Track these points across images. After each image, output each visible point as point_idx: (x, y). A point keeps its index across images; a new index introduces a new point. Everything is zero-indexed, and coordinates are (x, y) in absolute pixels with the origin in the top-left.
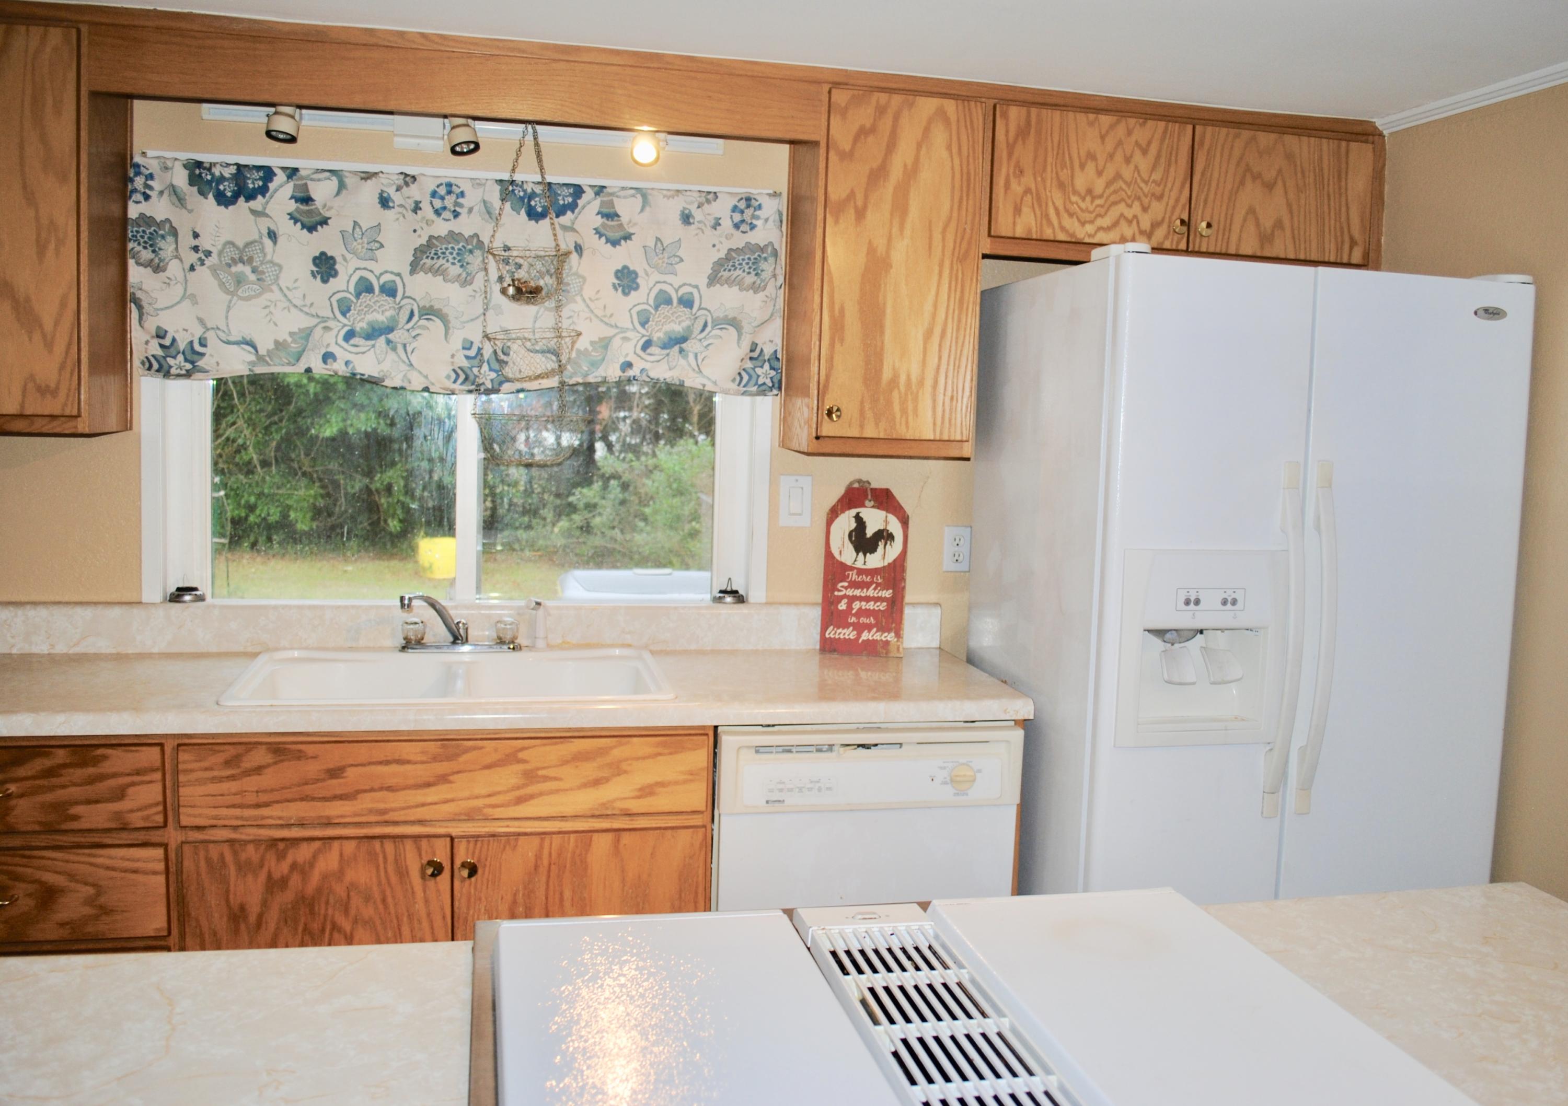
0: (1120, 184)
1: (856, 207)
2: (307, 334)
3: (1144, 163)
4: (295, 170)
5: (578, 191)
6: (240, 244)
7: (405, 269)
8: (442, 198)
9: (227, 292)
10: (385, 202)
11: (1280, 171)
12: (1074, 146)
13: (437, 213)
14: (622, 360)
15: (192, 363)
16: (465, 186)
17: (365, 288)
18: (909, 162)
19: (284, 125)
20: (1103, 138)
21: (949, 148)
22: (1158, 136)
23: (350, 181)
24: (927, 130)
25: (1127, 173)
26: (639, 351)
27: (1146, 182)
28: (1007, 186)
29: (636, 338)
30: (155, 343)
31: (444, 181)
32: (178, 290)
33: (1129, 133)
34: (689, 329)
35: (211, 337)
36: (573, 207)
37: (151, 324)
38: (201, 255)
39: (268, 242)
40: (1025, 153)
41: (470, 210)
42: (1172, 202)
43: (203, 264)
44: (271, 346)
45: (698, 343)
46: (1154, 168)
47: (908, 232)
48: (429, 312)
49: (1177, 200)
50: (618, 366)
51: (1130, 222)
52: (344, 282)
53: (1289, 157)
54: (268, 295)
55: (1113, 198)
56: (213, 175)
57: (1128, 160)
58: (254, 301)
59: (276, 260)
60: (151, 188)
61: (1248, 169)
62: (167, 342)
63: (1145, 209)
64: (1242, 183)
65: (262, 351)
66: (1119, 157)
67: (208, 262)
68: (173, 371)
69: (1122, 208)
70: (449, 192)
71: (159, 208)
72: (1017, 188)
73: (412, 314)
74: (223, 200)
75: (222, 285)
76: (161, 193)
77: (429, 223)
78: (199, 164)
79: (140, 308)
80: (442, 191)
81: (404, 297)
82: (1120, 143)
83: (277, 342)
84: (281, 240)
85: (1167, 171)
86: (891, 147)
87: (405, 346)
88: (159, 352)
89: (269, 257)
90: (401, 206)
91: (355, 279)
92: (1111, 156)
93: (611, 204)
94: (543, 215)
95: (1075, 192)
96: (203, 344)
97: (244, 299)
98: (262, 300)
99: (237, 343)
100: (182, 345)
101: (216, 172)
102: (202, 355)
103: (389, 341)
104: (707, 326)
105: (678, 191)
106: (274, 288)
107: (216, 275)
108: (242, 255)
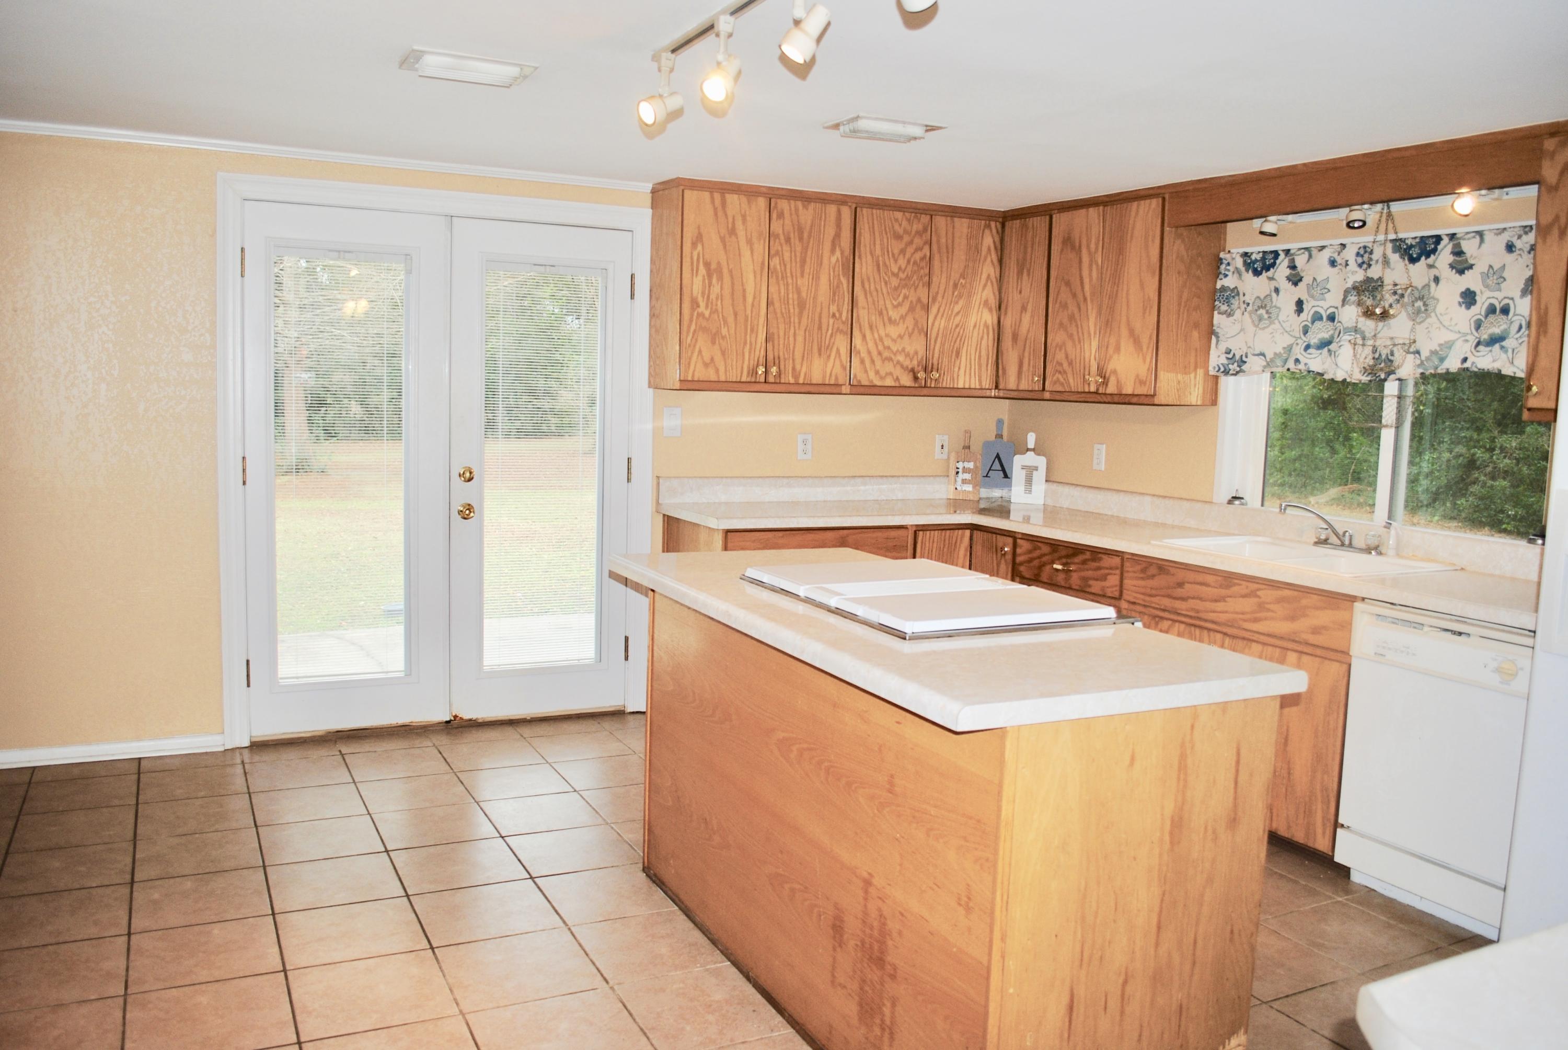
2: (1290, 348)
4: (1289, 250)
5: (1438, 239)
6: (1262, 297)
7: (1339, 304)
8: (1362, 256)
9: (1255, 325)
10: (1333, 263)
13: (1359, 266)
14: (1461, 357)
15: (1240, 367)
16: (1373, 246)
17: (1317, 317)
19: (1268, 227)
26: (1473, 350)
29: (1472, 340)
30: (1223, 357)
31: (1361, 245)
32: (1239, 326)
34: (1505, 331)
35: (1249, 352)
36: (1434, 251)
37: (1223, 347)
38: (1246, 305)
39: (1274, 295)
41: (1377, 261)
43: (1246, 310)
44: (1273, 356)
45: (1515, 341)
48: (1352, 330)
50: (1458, 361)
52: (1306, 315)
54: (1273, 326)
56: (1251, 259)
58: (1266, 330)
59: (1278, 305)
60: (1229, 270)
62: (1230, 356)
65: (1268, 359)
67: (1249, 309)
68: (1231, 372)
70: (1366, 252)
71: (1229, 282)
73: (1340, 332)
74: (1257, 273)
75: (1253, 321)
76: (1231, 272)
77: (1354, 273)
79: (1217, 337)
80: (1362, 252)
81: (1339, 322)
83: (1275, 354)
84: (1281, 293)
87: (1336, 352)
88: (1226, 362)
89: (1274, 304)
90: (1340, 264)
91: (1312, 312)
93: (1459, 245)
94: (1418, 259)
96: (1246, 357)
97: (1260, 329)
98: (1270, 330)
99: (1258, 355)
100: (1237, 357)
101: (1253, 257)
102: (1245, 362)
103: (1329, 350)
104: (1520, 327)
105: (1505, 229)
106: (1276, 321)
107: (1251, 317)
108: (1263, 304)
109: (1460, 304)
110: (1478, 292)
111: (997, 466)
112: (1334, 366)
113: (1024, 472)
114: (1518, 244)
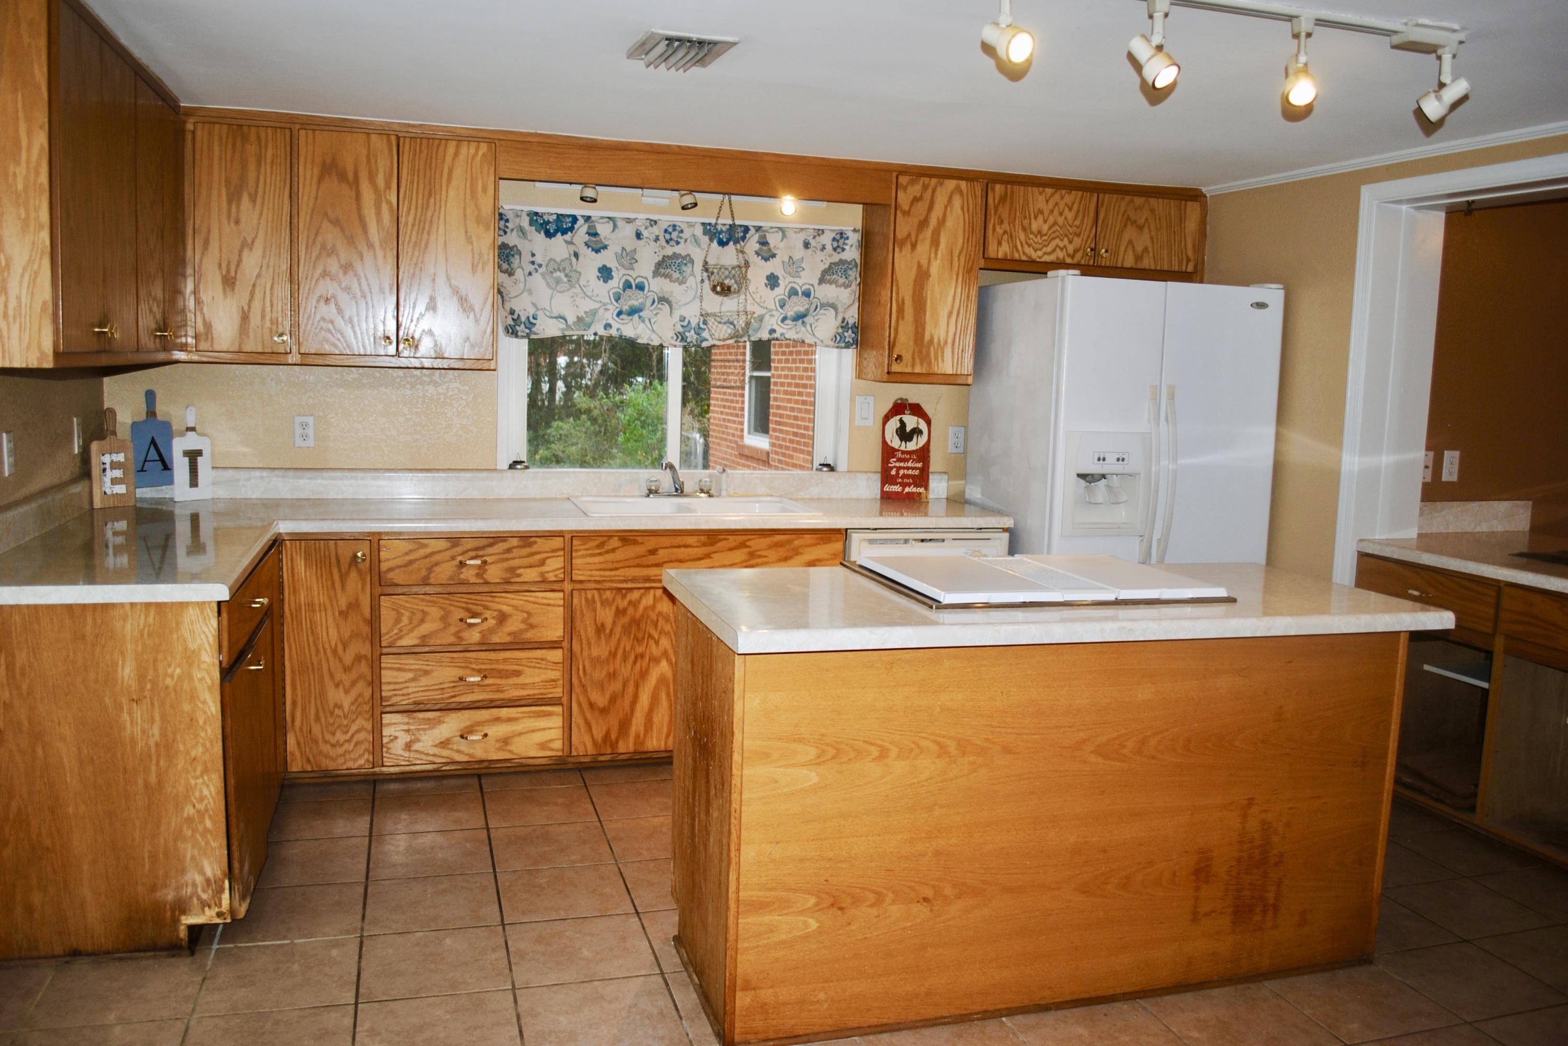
0: (1057, 228)
1: (911, 243)
2: (594, 313)
3: (1070, 215)
4: (589, 217)
5: (747, 229)
6: (558, 260)
7: (650, 275)
8: (670, 233)
9: (550, 287)
10: (639, 236)
11: (1147, 220)
12: (1031, 206)
13: (667, 242)
14: (769, 328)
15: (530, 329)
16: (684, 226)
17: (628, 286)
18: (941, 217)
19: (589, 193)
20: (1047, 201)
21: (962, 208)
22: (1078, 200)
23: (620, 224)
24: (950, 198)
25: (1061, 221)
26: (779, 322)
27: (1071, 226)
28: (994, 230)
29: (778, 315)
30: (510, 317)
31: (674, 224)
32: (522, 286)
33: (1062, 198)
34: (808, 310)
35: (540, 314)
36: (743, 238)
37: (508, 305)
38: (536, 266)
39: (574, 259)
40: (1004, 211)
41: (686, 240)
42: (1085, 238)
43: (537, 271)
44: (575, 320)
45: (812, 318)
46: (1075, 219)
47: (939, 256)
48: (663, 300)
49: (1088, 237)
50: (767, 332)
51: (1062, 249)
52: (616, 282)
53: (1153, 210)
54: (573, 290)
55: (1053, 236)
56: (543, 220)
57: (1061, 214)
58: (566, 293)
59: (578, 270)
60: (507, 227)
61: (1128, 218)
62: (515, 317)
63: (1070, 242)
64: (1125, 226)
65: (570, 322)
66: (1056, 212)
67: (540, 270)
68: (519, 334)
69: (1057, 241)
70: (674, 230)
71: (512, 239)
72: (999, 231)
73: (654, 302)
74: (549, 235)
75: (548, 284)
76: (512, 230)
77: (663, 248)
78: (536, 214)
79: (502, 297)
80: (671, 229)
81: (649, 291)
82: (1057, 204)
83: (578, 317)
84: (580, 258)
85: (1083, 220)
86: (931, 208)
87: (650, 320)
88: (512, 323)
89: (574, 268)
90: (648, 238)
91: (622, 280)
92: (1052, 211)
93: (765, 236)
94: (727, 243)
95: (1032, 233)
96: (534, 318)
97: (560, 292)
98: (570, 293)
99: (556, 318)
100: (523, 319)
101: (545, 218)
102: (534, 324)
103: (641, 318)
104: (818, 308)
105: (807, 229)
106: (577, 286)
107: (544, 278)
108: (557, 267)
109: (766, 285)
110: (781, 277)
111: (153, 454)
112: (649, 332)
113: (187, 459)
114: (813, 243)
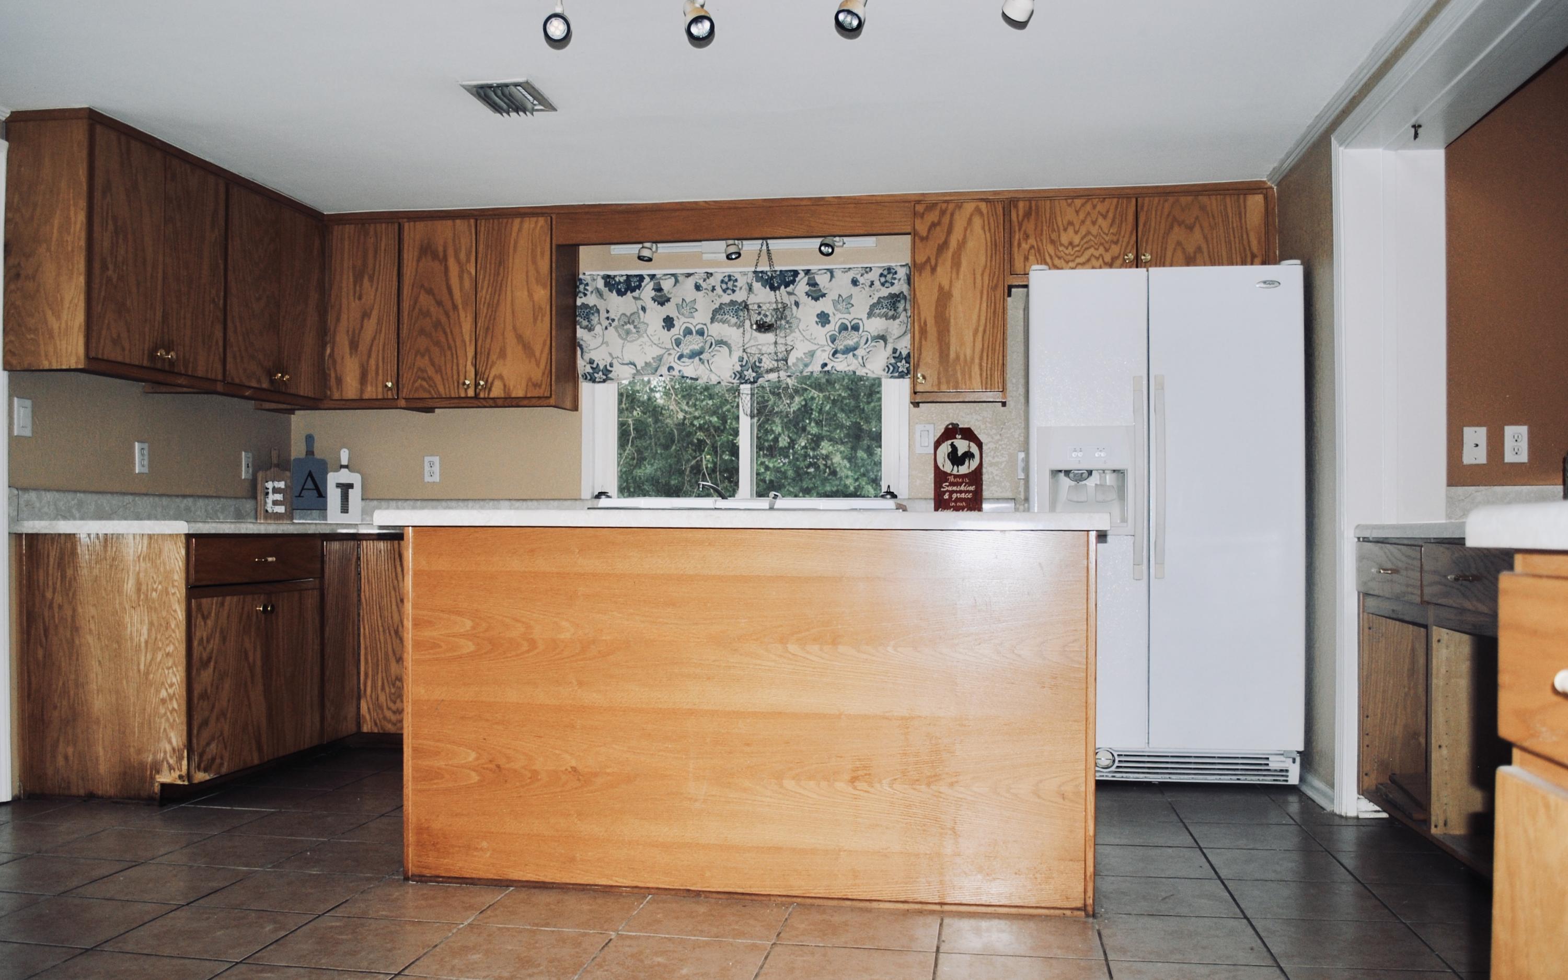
0: (1090, 237)
1: (931, 266)
2: (659, 358)
3: (1104, 224)
4: (655, 275)
5: (796, 273)
6: (628, 314)
7: (708, 321)
8: (726, 283)
9: (623, 339)
10: (698, 287)
11: (1197, 218)
12: (1059, 219)
13: (724, 291)
14: (822, 363)
15: (607, 375)
16: (737, 276)
17: (688, 332)
18: (960, 239)
19: (645, 253)
20: (1077, 212)
21: (983, 228)
22: (1113, 207)
23: (680, 278)
24: (970, 220)
25: (1094, 231)
26: (831, 357)
27: (1107, 235)
28: (1019, 245)
29: (829, 350)
30: (588, 366)
31: (727, 274)
32: (601, 339)
33: (1094, 207)
34: (858, 343)
35: (614, 362)
36: (793, 282)
37: (587, 357)
38: (610, 321)
39: (641, 312)
40: (1030, 226)
41: (741, 288)
42: (1124, 244)
44: (644, 365)
45: (864, 351)
46: (1111, 226)
47: (961, 276)
48: (721, 343)
49: (1128, 243)
50: (820, 366)
51: (1097, 258)
52: (677, 330)
53: (1203, 208)
54: (641, 339)
55: (1085, 246)
56: (615, 281)
57: (1094, 223)
58: (635, 342)
59: (645, 321)
60: (587, 290)
61: (1175, 219)
62: (594, 365)
63: (1107, 250)
64: (1171, 227)
65: (640, 367)
66: (1088, 222)
67: (613, 324)
68: (598, 379)
69: (1092, 251)
70: (730, 280)
71: (591, 300)
72: (1025, 246)
73: (712, 344)
74: (621, 293)
75: (620, 335)
76: (592, 292)
77: (719, 296)
78: (609, 277)
79: (582, 349)
80: (726, 279)
81: (708, 336)
82: (1089, 213)
83: (646, 363)
84: (648, 311)
85: (1120, 227)
86: (949, 231)
87: (708, 361)
88: (591, 371)
89: (642, 320)
90: (706, 289)
91: (683, 328)
92: (1083, 222)
93: (813, 278)
94: (778, 288)
95: (1061, 245)
96: (611, 365)
97: (628, 341)
98: (639, 342)
99: (627, 364)
100: (601, 367)
101: (617, 279)
102: (611, 371)
103: (700, 359)
104: (867, 340)
105: (850, 268)
106: (645, 335)
107: (617, 331)
108: (629, 320)
109: (817, 323)
110: (831, 314)
111: (310, 484)
112: (708, 372)
113: (339, 490)
114: (861, 280)
